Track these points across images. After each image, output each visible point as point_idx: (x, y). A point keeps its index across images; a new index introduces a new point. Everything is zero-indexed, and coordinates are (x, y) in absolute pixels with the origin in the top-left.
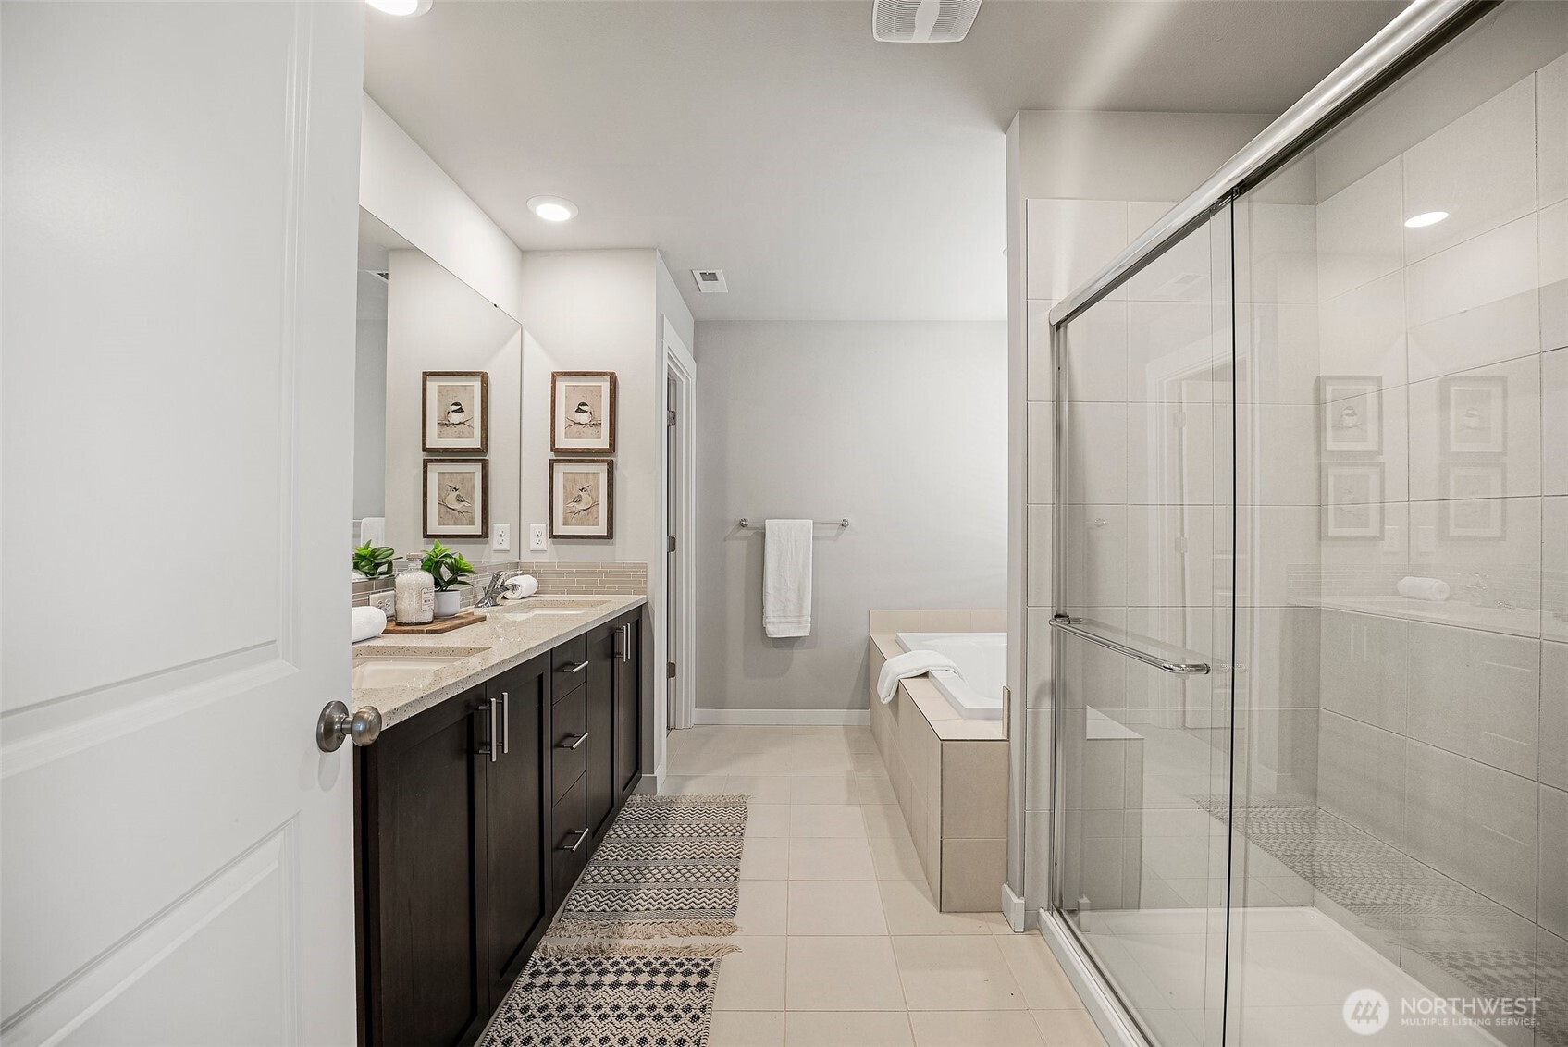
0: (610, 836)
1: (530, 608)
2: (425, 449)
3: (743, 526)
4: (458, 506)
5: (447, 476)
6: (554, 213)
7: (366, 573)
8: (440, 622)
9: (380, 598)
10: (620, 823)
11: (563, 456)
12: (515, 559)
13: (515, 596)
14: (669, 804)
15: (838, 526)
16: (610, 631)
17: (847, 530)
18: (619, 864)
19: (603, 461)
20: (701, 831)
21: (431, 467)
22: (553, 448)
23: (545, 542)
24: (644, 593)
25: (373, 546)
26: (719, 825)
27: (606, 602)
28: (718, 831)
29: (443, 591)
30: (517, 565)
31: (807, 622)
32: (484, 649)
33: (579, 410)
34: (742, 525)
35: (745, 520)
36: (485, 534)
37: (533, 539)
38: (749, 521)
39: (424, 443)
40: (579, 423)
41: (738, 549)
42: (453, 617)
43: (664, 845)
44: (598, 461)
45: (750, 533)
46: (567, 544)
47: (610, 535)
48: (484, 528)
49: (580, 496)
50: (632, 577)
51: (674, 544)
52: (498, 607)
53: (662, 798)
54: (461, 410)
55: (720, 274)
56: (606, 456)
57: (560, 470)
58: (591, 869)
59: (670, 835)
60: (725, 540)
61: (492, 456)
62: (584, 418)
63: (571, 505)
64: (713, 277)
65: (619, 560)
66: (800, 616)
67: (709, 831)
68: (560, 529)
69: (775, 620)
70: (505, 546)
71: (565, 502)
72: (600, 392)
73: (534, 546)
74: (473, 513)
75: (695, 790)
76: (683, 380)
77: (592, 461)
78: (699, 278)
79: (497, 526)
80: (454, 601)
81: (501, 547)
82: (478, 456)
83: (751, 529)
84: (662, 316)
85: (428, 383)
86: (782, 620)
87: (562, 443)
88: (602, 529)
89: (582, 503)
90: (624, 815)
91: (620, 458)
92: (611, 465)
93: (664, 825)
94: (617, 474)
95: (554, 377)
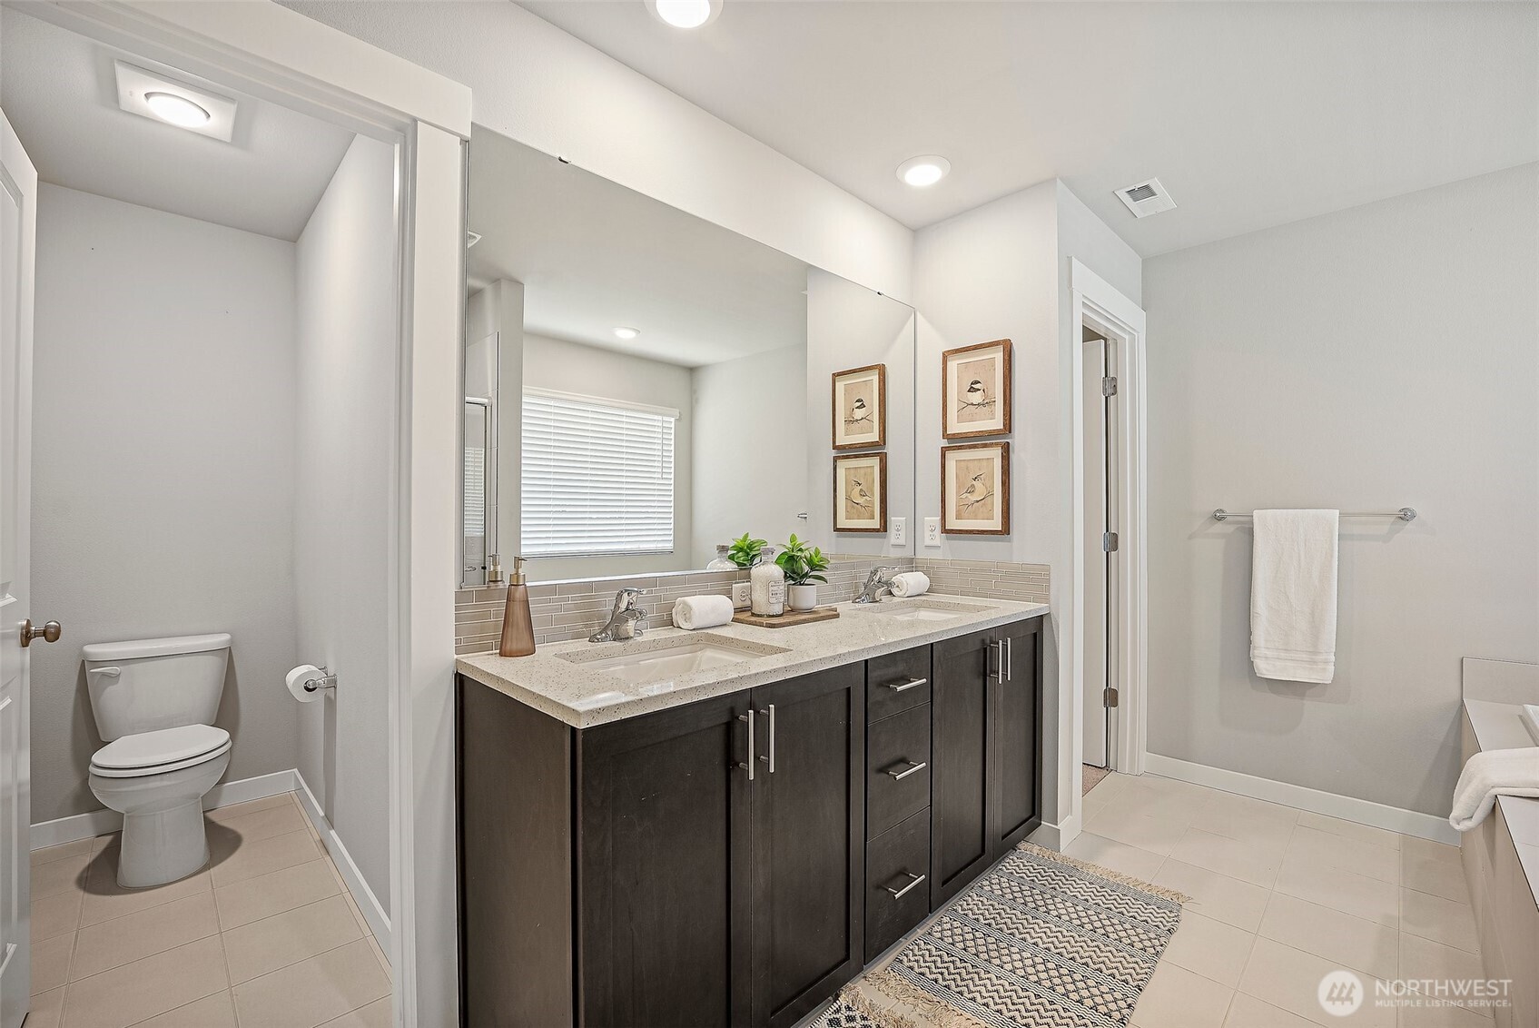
0: (981, 887)
1: (918, 607)
2: (835, 447)
3: (1220, 519)
4: (861, 500)
5: (852, 471)
6: (923, 175)
7: (739, 564)
8: (794, 614)
9: (744, 587)
10: (1000, 873)
11: (957, 442)
12: (908, 553)
13: (901, 593)
14: (1071, 871)
15: (1392, 519)
17: (1410, 525)
18: (977, 927)
19: (997, 444)
20: (1098, 924)
21: (840, 463)
22: (945, 435)
23: (938, 538)
24: (1047, 600)
25: (751, 538)
26: (1127, 926)
27: (991, 608)
28: (1123, 934)
29: (801, 585)
30: (911, 561)
31: (1326, 662)
32: (785, 650)
33: (972, 390)
34: (1218, 517)
35: (1222, 511)
36: (884, 528)
37: (927, 533)
38: (1228, 511)
39: (834, 442)
40: (972, 404)
41: (1211, 550)
42: (810, 611)
43: (1042, 924)
44: (991, 445)
45: (1231, 529)
46: (960, 539)
47: (1006, 529)
48: (882, 521)
49: (973, 486)
50: (1036, 579)
51: (1116, 542)
52: (878, 604)
53: (1064, 858)
54: (863, 406)
55: (1155, 184)
56: (1002, 439)
57: (952, 457)
58: (945, 920)
59: (1055, 913)
60: (1191, 537)
61: (890, 449)
62: (976, 398)
63: (964, 496)
64: (1147, 191)
65: (1017, 559)
66: (1315, 653)
67: (1110, 929)
68: (953, 523)
69: (1269, 653)
70: (902, 541)
71: (958, 494)
72: (994, 365)
73: (928, 542)
74: (873, 507)
75: (1112, 863)
76: (1127, 337)
77: (985, 446)
78: (1127, 199)
79: (894, 520)
80: (809, 595)
81: (898, 542)
82: (876, 449)
83: (1230, 523)
84: (1070, 259)
85: (837, 384)
86: (1283, 655)
87: (954, 428)
88: (996, 524)
89: (974, 494)
90: (1011, 863)
91: (1017, 440)
92: (1006, 450)
93: (1053, 897)
94: (1014, 458)
95: (945, 357)
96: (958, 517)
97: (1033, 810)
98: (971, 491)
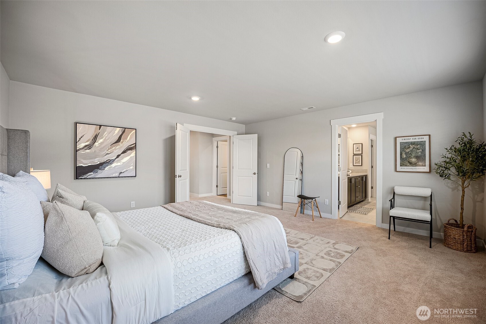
11: (355, 155)
16: (362, 177)
22: (353, 154)
23: (352, 166)
24: (367, 173)
37: (351, 166)
46: (356, 166)
47: (362, 165)
50: (366, 170)
56: (361, 155)
57: (354, 157)
62: (358, 149)
65: (363, 168)
71: (355, 161)
72: (360, 146)
73: (351, 167)
77: (359, 155)
87: (355, 153)
91: (363, 155)
94: (363, 157)
95: (353, 144)
96: (355, 164)
97: (366, 196)
98: (357, 161)
